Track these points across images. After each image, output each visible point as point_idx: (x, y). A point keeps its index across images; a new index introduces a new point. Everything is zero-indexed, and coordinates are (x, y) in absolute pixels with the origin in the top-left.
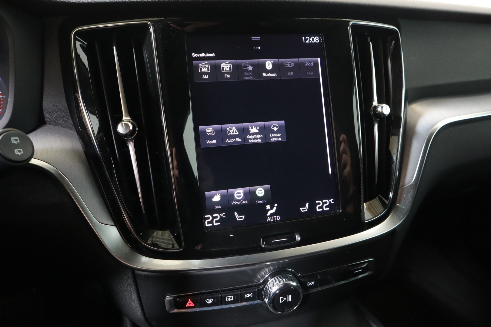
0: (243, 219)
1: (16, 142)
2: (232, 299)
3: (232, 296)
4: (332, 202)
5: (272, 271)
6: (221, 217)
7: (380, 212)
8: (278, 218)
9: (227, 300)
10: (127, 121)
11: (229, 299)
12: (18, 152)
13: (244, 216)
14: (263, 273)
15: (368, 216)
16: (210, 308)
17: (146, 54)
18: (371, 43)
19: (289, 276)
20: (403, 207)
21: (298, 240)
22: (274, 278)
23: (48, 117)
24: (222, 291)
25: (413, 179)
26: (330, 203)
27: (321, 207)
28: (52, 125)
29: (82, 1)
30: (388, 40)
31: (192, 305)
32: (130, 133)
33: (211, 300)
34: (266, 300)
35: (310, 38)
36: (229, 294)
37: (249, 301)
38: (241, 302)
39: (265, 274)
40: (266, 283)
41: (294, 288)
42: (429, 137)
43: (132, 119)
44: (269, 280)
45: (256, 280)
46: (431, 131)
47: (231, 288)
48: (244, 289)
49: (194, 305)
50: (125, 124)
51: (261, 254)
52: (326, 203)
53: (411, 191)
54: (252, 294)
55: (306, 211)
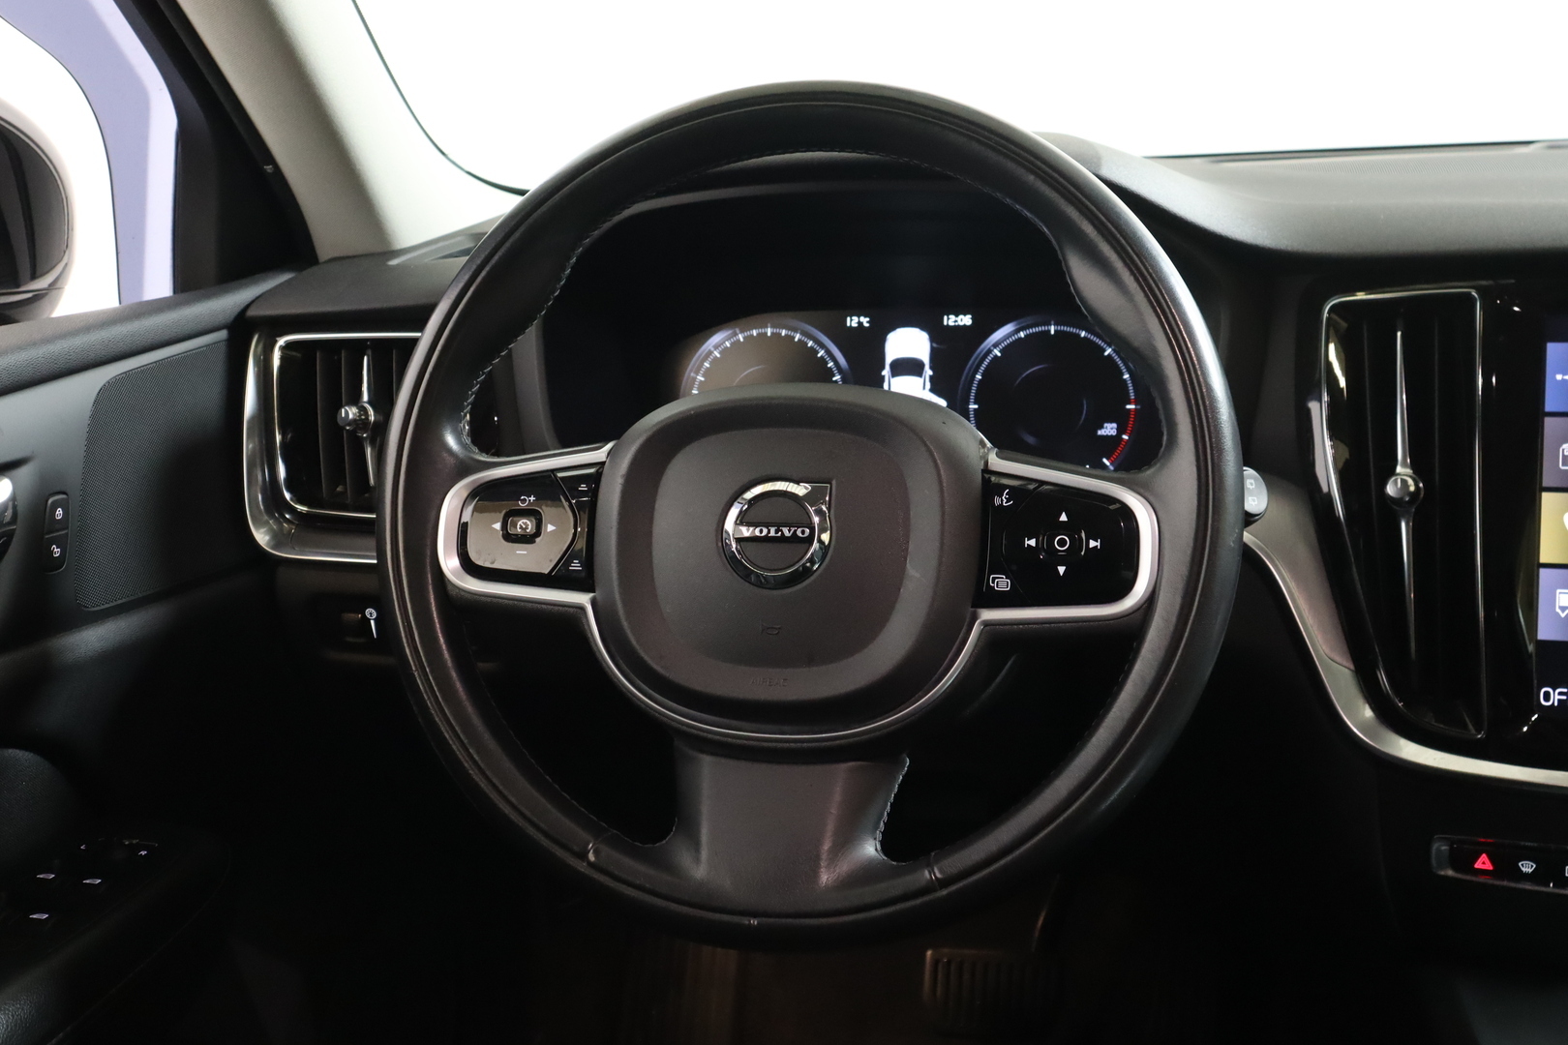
1: (1251, 487)
9: (1565, 875)
10: (1406, 475)
12: (1252, 502)
24: (1558, 851)
31: (1489, 866)
32: (1408, 500)
33: (1532, 866)
49: (1491, 868)
50: (1402, 481)
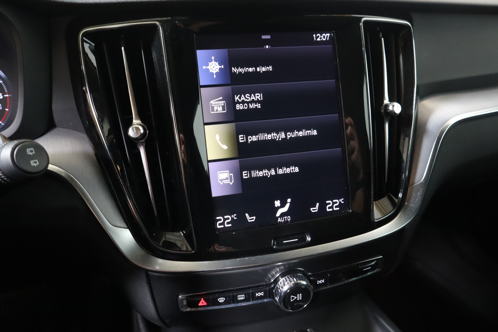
0: (254, 220)
1: (31, 154)
2: (243, 297)
3: (244, 295)
4: (342, 201)
5: (283, 271)
6: (232, 219)
7: (389, 211)
8: (289, 218)
9: (238, 299)
10: (138, 124)
11: (241, 298)
12: (34, 163)
13: (254, 217)
14: (274, 273)
15: (377, 215)
16: (223, 307)
17: (154, 55)
18: (383, 39)
19: (299, 275)
20: (412, 205)
21: (308, 240)
22: (285, 277)
23: (58, 120)
24: (234, 290)
25: (422, 177)
26: (340, 202)
27: (332, 207)
28: (62, 128)
29: (89, 1)
30: (401, 36)
31: (205, 304)
32: (141, 137)
33: (223, 299)
34: (277, 299)
35: (321, 35)
36: (241, 293)
37: (260, 300)
38: (252, 300)
39: (276, 273)
40: (276, 282)
41: (304, 287)
42: (439, 134)
43: (142, 122)
44: (280, 280)
45: (267, 279)
46: (442, 128)
47: (243, 287)
48: (255, 288)
49: (206, 304)
50: (136, 128)
51: (272, 254)
52: (336, 203)
53: (420, 190)
54: (263, 292)
55: (317, 211)
